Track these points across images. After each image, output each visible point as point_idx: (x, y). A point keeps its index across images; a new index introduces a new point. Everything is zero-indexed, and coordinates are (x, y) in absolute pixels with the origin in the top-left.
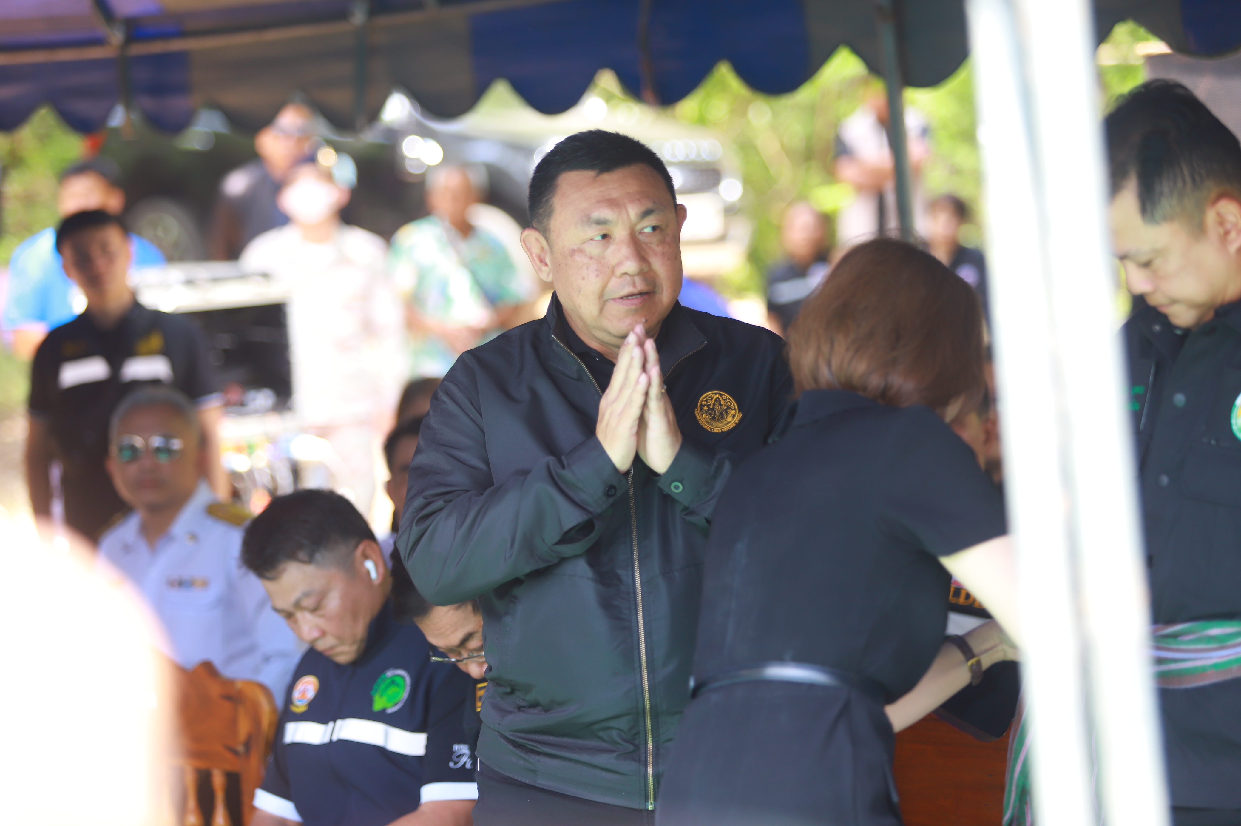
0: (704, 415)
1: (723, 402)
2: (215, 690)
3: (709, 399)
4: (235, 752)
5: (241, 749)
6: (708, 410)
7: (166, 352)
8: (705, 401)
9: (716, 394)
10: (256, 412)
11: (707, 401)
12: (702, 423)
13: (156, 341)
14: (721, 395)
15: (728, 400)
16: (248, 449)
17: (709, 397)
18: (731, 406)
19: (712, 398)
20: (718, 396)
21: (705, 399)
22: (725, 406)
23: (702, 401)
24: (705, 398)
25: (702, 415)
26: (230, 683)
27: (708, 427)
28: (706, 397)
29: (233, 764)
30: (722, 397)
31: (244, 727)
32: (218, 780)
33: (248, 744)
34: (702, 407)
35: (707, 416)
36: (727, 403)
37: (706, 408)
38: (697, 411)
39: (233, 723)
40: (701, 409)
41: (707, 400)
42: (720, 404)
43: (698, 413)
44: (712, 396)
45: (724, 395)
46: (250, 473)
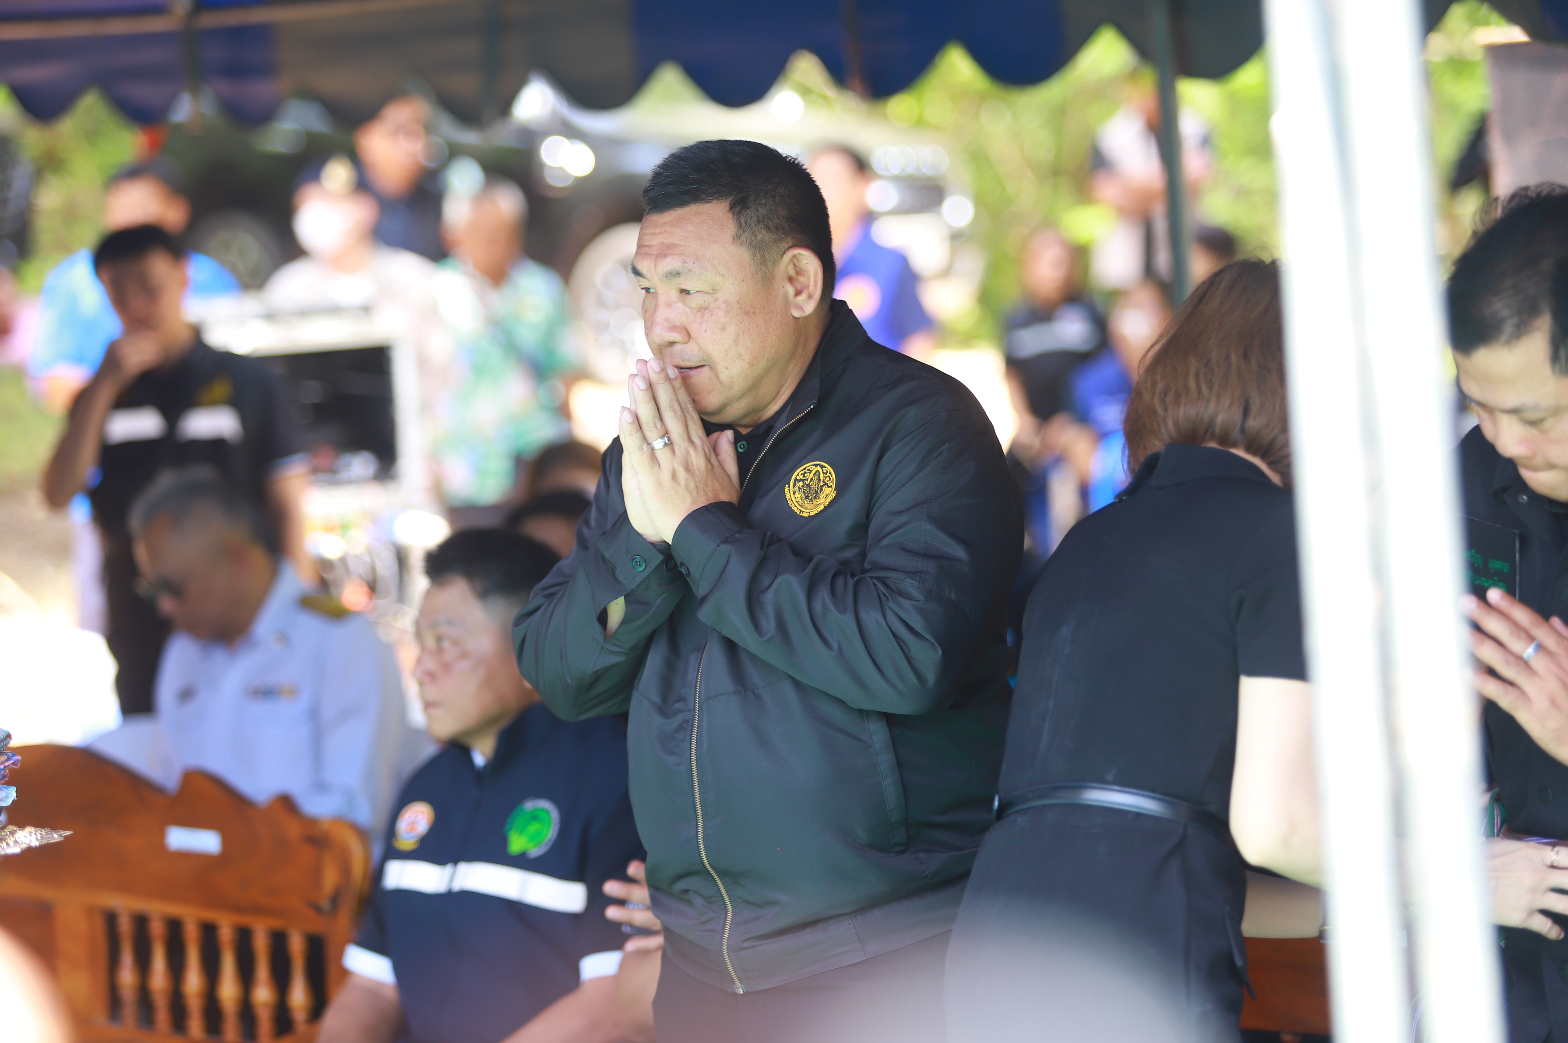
0: (797, 494)
1: (822, 478)
2: (293, 830)
4: (316, 908)
5: (325, 903)
6: (803, 486)
7: (235, 403)
8: (802, 474)
9: (816, 465)
10: (350, 482)
11: (804, 474)
12: (791, 504)
13: (221, 389)
14: (822, 467)
15: (828, 474)
16: (341, 528)
17: (808, 470)
18: (828, 483)
19: (811, 471)
20: (819, 468)
21: (803, 472)
22: (824, 481)
25: (794, 493)
26: (311, 822)
28: (805, 469)
29: (316, 925)
30: (823, 470)
31: (330, 878)
32: (297, 945)
33: (335, 899)
35: (799, 494)
36: (826, 477)
37: (801, 483)
38: (789, 487)
39: (316, 873)
40: (794, 485)
41: (805, 473)
42: (819, 480)
43: (789, 490)
44: (812, 468)
45: (825, 467)
46: (343, 560)
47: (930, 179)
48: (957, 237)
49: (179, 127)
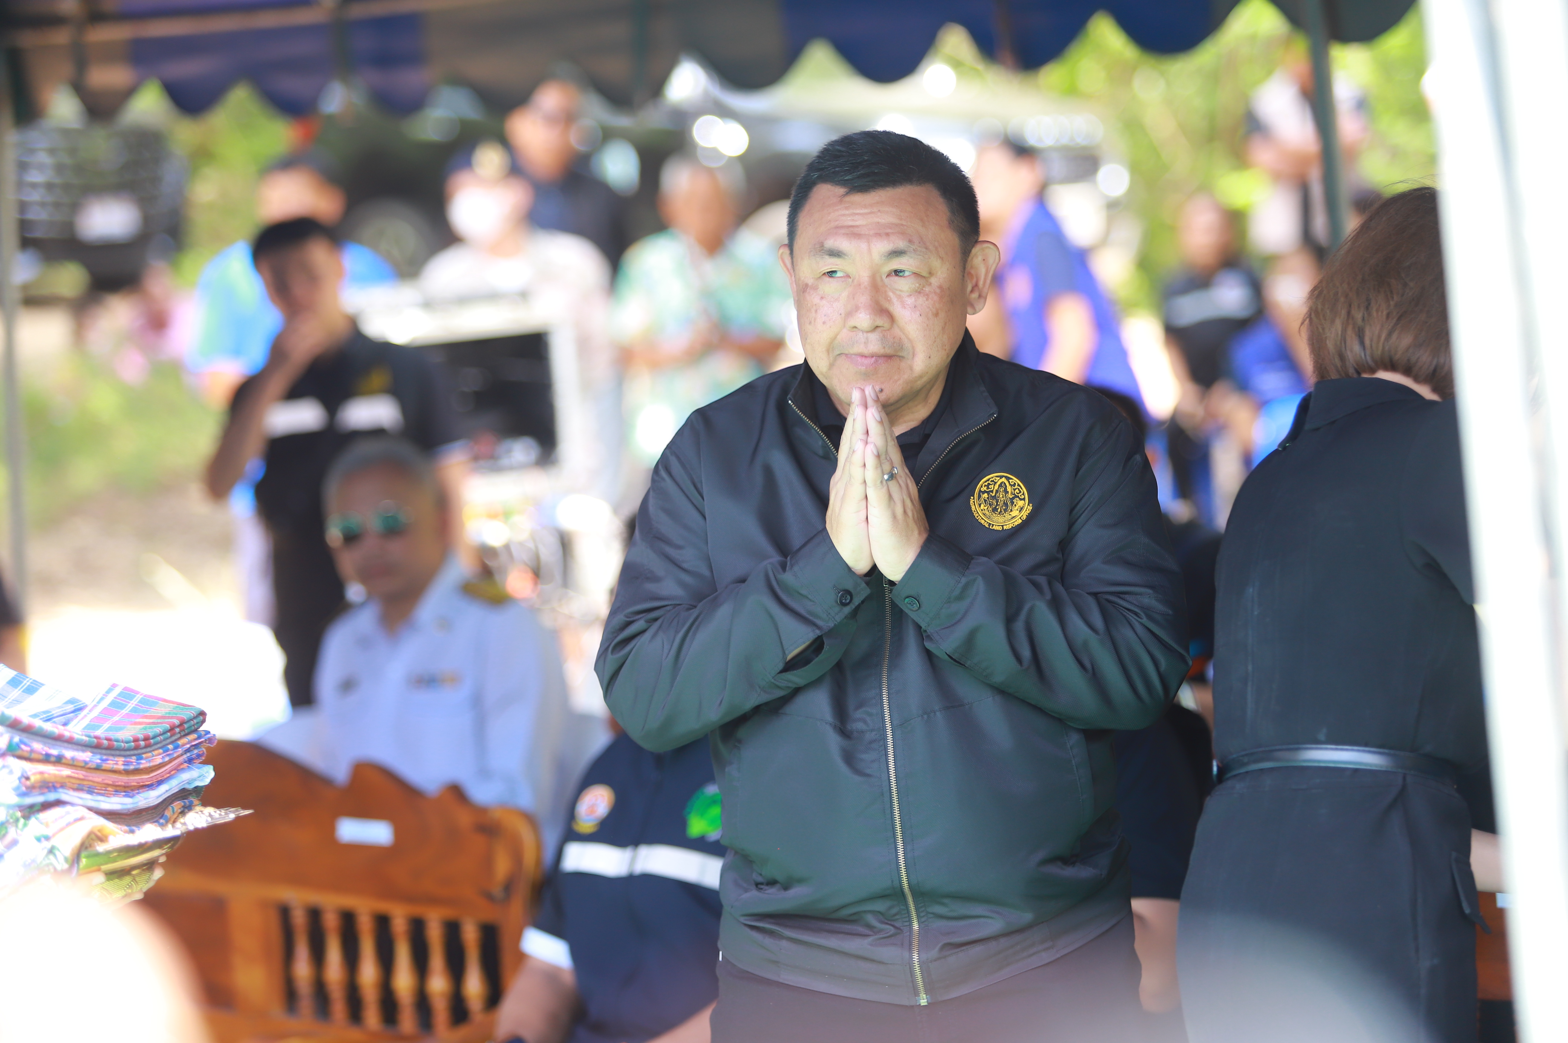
0: (982, 505)
1: (1009, 489)
2: (464, 819)
3: (991, 483)
4: (489, 897)
5: (497, 891)
6: (988, 498)
7: (395, 391)
8: (985, 486)
9: (1001, 477)
10: (511, 468)
11: (988, 486)
12: (977, 517)
13: (380, 378)
14: (1008, 479)
15: (1016, 487)
16: (504, 514)
17: (993, 481)
18: (1019, 495)
19: (996, 483)
20: (1004, 480)
21: (986, 484)
22: (1012, 494)
23: (982, 487)
24: (986, 482)
25: (980, 505)
26: (481, 811)
27: (985, 521)
28: (988, 480)
29: (489, 914)
30: (1009, 482)
31: (502, 866)
32: (470, 934)
33: (509, 887)
34: (981, 494)
35: (985, 506)
36: (1015, 490)
37: (986, 495)
38: (974, 499)
39: (488, 863)
40: (979, 497)
41: (989, 484)
42: (1006, 492)
43: (974, 502)
44: (996, 480)
45: (1012, 479)
46: (507, 547)
47: (1084, 148)
48: (1113, 206)
49: (330, 118)
